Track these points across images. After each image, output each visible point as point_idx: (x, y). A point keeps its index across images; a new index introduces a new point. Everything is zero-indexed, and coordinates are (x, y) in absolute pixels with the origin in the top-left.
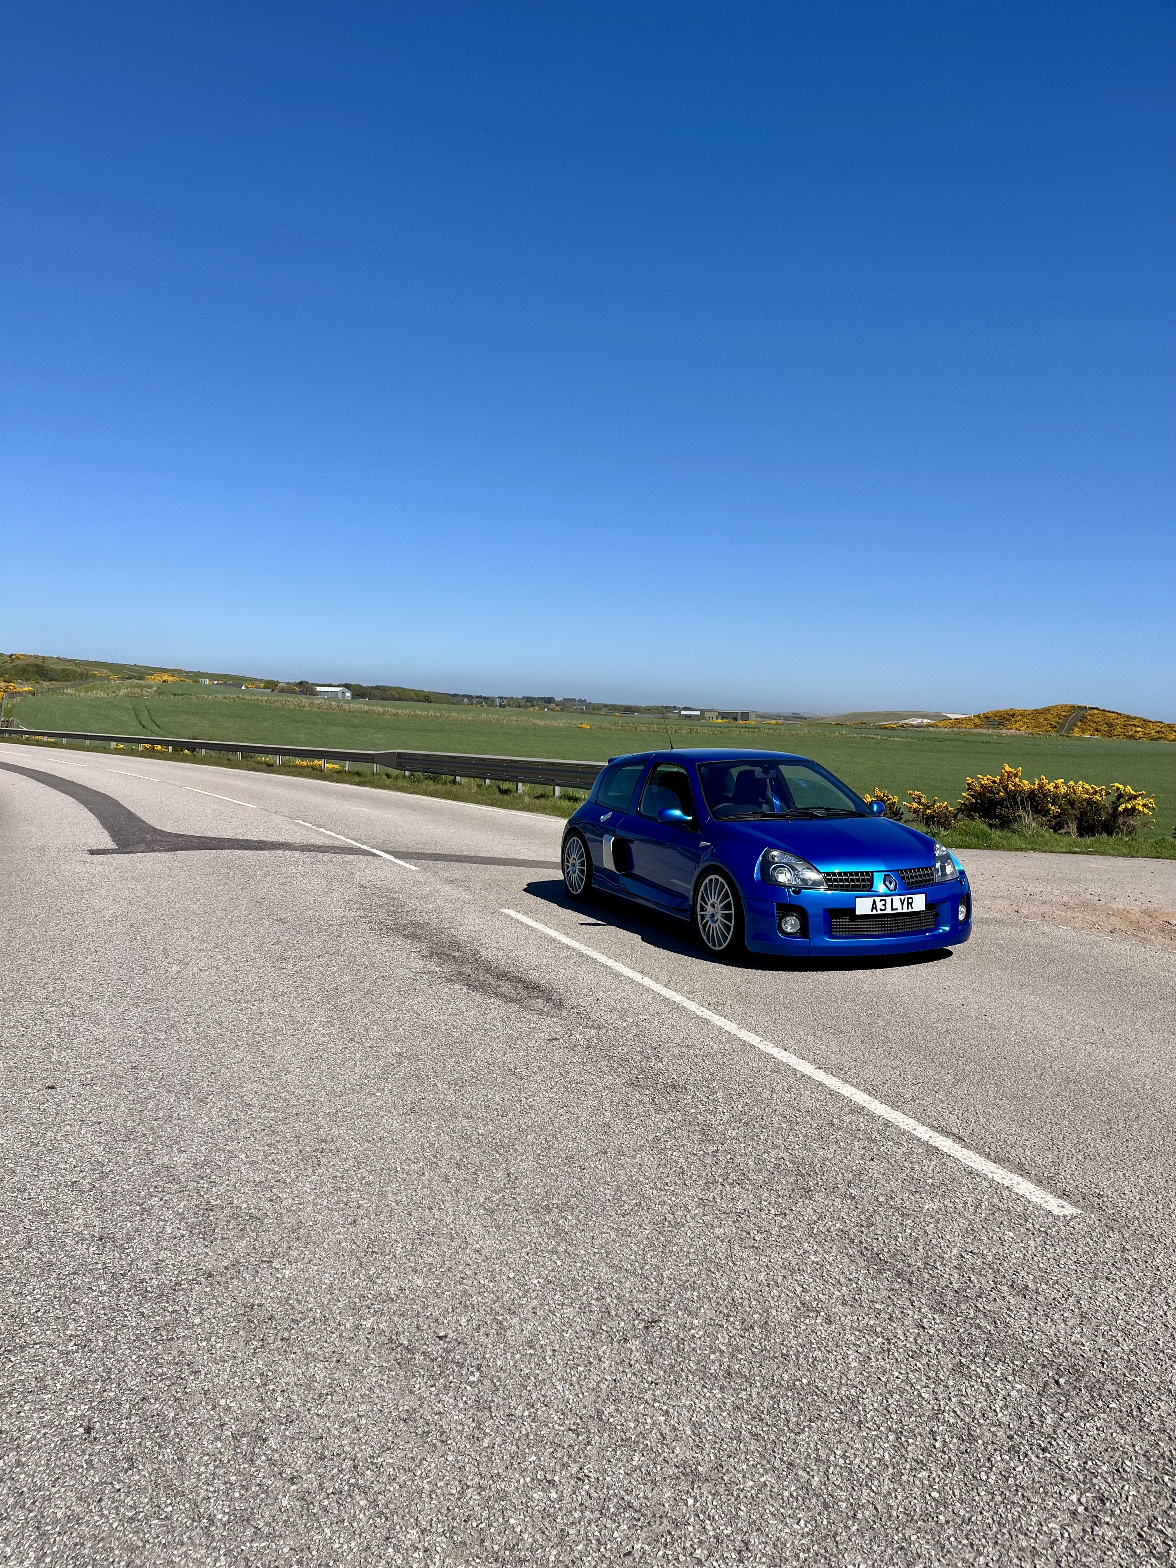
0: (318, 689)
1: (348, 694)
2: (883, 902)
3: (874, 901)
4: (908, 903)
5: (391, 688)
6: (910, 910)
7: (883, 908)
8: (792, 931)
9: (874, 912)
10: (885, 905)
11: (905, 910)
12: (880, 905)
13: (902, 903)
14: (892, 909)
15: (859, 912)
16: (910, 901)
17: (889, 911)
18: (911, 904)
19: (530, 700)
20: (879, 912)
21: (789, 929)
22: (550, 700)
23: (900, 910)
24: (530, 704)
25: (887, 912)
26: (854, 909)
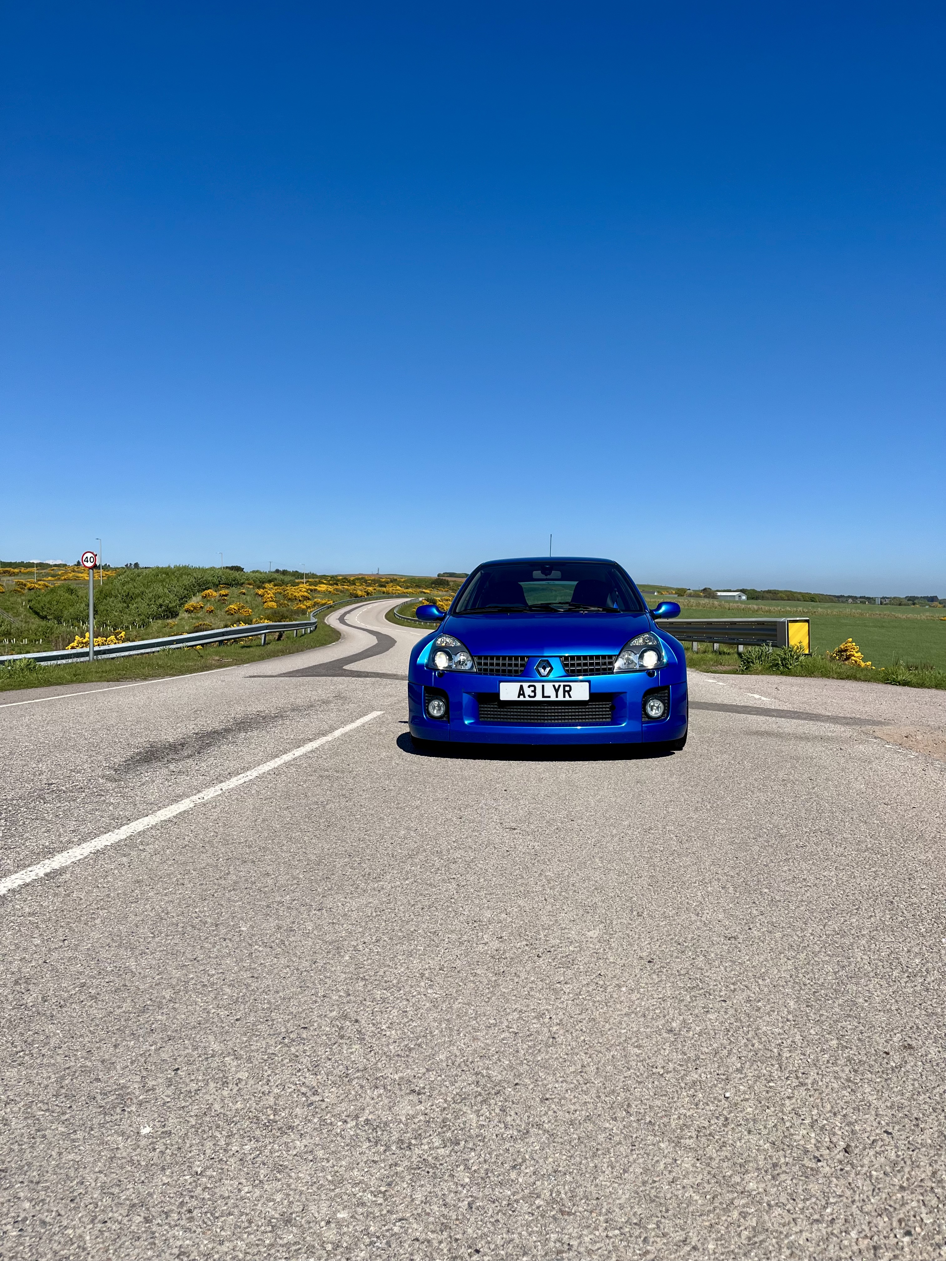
0: (719, 594)
1: (744, 598)
2: (532, 688)
3: (521, 686)
4: (565, 691)
5: (781, 592)
6: (567, 698)
7: (532, 694)
8: (439, 715)
9: (522, 698)
10: (534, 691)
11: (561, 698)
12: (528, 691)
13: (557, 691)
14: (543, 697)
15: (503, 697)
16: (567, 689)
17: (539, 697)
18: (569, 692)
19: (912, 600)
20: (527, 699)
21: (435, 713)
22: (933, 599)
23: (553, 698)
24: (911, 602)
25: (537, 698)
26: (498, 694)
